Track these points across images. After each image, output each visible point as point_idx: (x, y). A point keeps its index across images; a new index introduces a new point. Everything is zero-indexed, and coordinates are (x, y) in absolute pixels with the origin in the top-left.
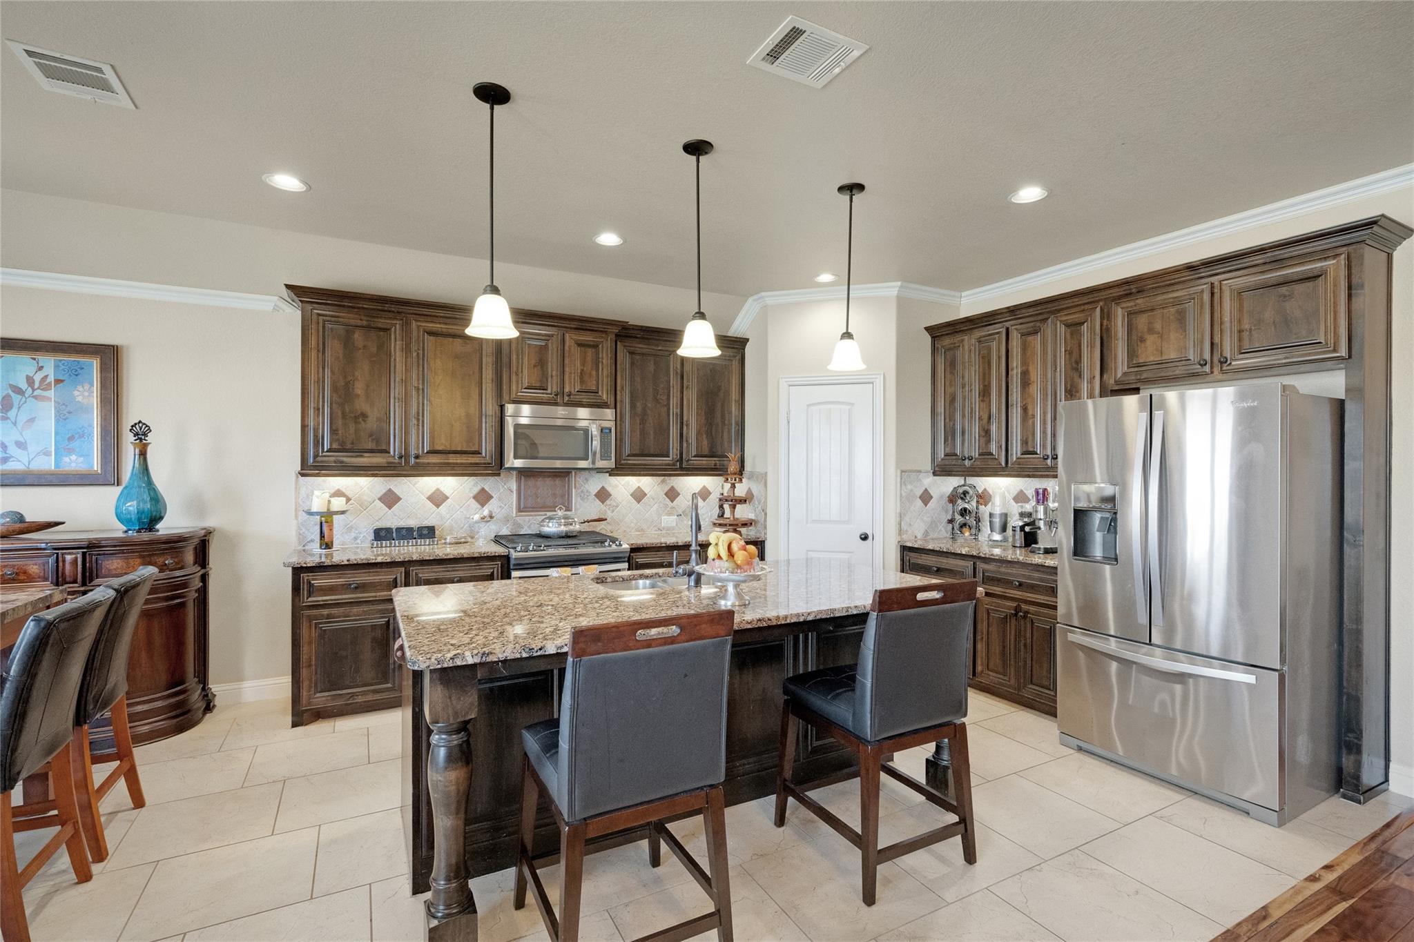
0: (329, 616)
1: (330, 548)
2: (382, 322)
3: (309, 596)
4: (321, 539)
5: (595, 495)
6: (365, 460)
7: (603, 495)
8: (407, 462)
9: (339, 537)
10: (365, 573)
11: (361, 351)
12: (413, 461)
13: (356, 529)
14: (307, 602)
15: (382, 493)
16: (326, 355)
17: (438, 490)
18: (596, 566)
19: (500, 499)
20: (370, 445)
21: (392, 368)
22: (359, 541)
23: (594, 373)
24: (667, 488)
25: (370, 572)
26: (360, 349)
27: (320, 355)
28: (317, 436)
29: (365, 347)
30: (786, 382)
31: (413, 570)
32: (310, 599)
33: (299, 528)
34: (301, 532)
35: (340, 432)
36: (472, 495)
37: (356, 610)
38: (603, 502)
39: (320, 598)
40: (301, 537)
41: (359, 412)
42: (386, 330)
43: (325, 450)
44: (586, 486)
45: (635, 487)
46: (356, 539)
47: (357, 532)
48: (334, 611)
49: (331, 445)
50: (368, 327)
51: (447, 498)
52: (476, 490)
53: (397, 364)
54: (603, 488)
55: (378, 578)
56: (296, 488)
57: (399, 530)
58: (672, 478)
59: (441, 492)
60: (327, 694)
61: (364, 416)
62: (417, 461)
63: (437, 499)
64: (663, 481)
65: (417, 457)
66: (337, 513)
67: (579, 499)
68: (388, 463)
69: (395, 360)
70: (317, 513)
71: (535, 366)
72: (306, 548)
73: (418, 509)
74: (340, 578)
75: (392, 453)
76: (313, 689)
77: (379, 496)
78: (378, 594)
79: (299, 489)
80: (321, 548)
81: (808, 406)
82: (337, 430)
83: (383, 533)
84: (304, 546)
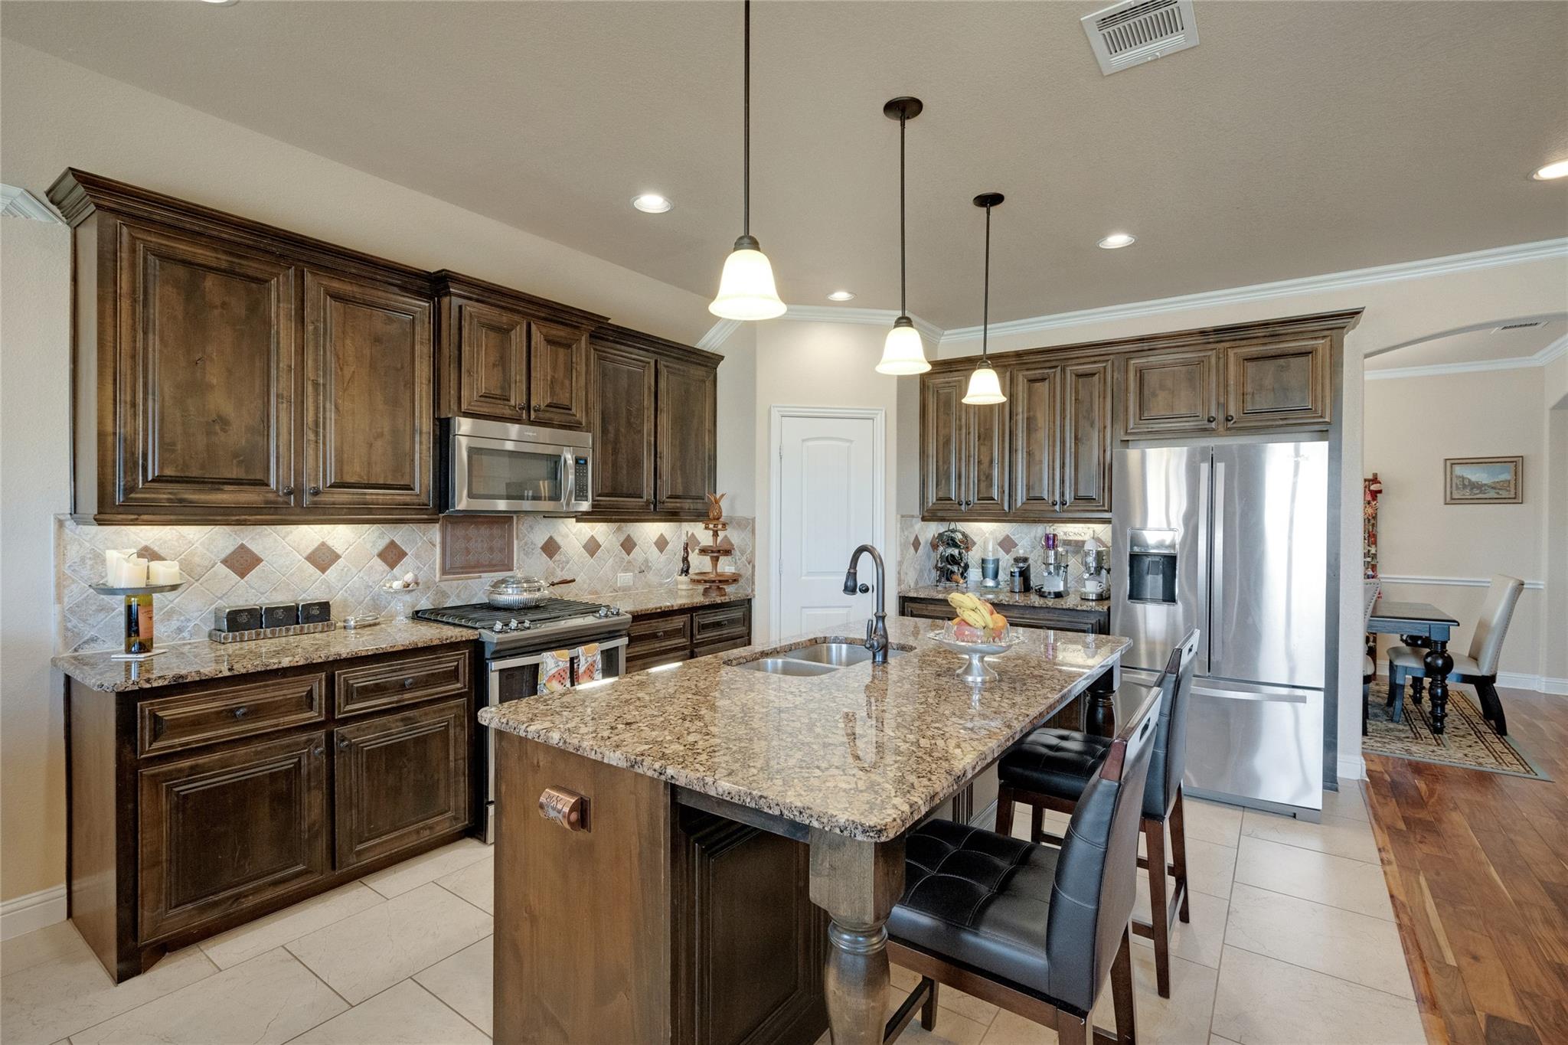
0: (194, 770)
1: (149, 651)
2: (252, 267)
3: (155, 737)
4: (129, 635)
5: (542, 548)
6: (226, 497)
7: (551, 548)
8: (299, 503)
9: (162, 631)
10: (256, 688)
11: (216, 312)
12: (307, 500)
13: (181, 614)
14: (148, 752)
15: (228, 551)
16: (152, 311)
17: (323, 544)
18: (597, 644)
19: (417, 556)
20: (235, 473)
21: (273, 347)
22: (186, 634)
23: (567, 382)
24: (622, 539)
25: (268, 686)
26: (216, 307)
27: (139, 308)
28: (133, 454)
29: (224, 305)
30: (779, 411)
31: (339, 675)
32: (155, 745)
33: (65, 619)
34: (69, 625)
35: (179, 447)
36: (376, 551)
37: (242, 751)
38: (551, 558)
39: (177, 741)
40: (70, 634)
41: (215, 416)
42: (262, 281)
43: (150, 478)
44: (531, 536)
45: (588, 536)
46: (180, 630)
47: (182, 618)
48: (202, 760)
49: (161, 468)
50: (229, 273)
51: (338, 557)
52: (382, 544)
53: (281, 339)
54: (551, 538)
55: (281, 693)
56: (58, 546)
57: (270, 611)
58: (628, 524)
59: (329, 549)
60: (190, 906)
61: (223, 421)
62: (316, 499)
63: (323, 559)
64: (619, 529)
65: (316, 493)
66: (161, 589)
67: (522, 555)
68: (267, 502)
69: (278, 333)
70: (123, 591)
71: (494, 365)
72: (81, 652)
73: (292, 575)
74: (214, 700)
75: (273, 486)
76: (163, 905)
77: (223, 556)
78: (281, 720)
79: (65, 547)
80: (128, 651)
81: (803, 441)
82: (174, 444)
83: (244, 619)
84: (76, 650)
